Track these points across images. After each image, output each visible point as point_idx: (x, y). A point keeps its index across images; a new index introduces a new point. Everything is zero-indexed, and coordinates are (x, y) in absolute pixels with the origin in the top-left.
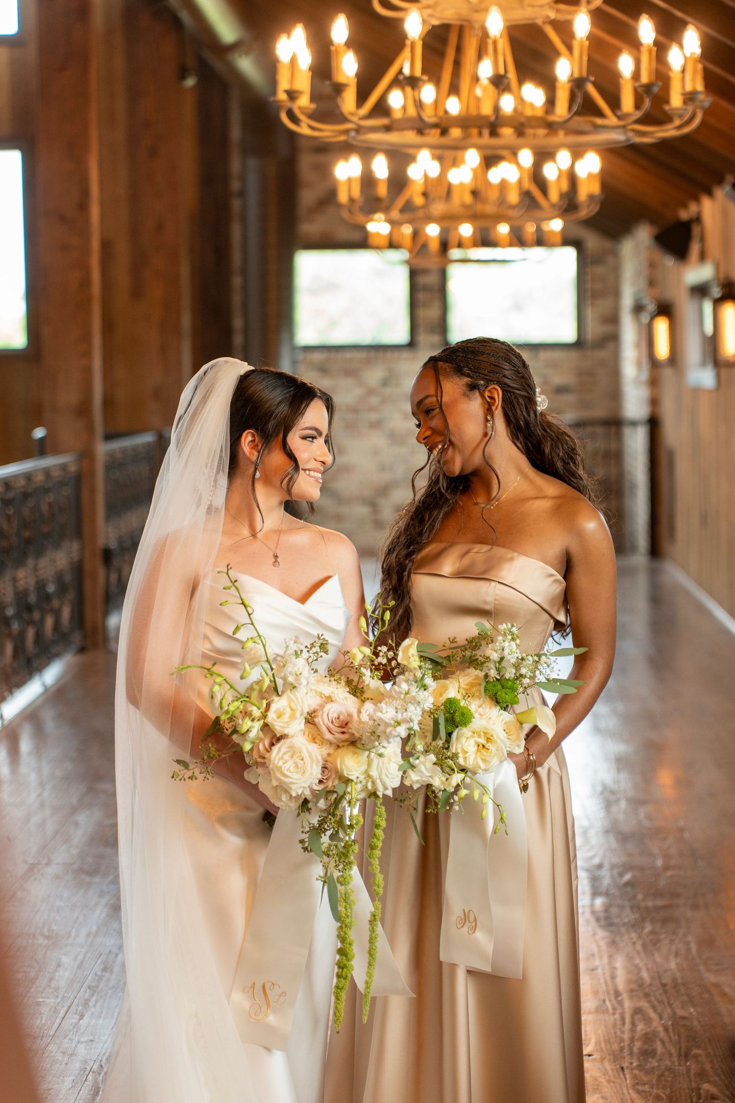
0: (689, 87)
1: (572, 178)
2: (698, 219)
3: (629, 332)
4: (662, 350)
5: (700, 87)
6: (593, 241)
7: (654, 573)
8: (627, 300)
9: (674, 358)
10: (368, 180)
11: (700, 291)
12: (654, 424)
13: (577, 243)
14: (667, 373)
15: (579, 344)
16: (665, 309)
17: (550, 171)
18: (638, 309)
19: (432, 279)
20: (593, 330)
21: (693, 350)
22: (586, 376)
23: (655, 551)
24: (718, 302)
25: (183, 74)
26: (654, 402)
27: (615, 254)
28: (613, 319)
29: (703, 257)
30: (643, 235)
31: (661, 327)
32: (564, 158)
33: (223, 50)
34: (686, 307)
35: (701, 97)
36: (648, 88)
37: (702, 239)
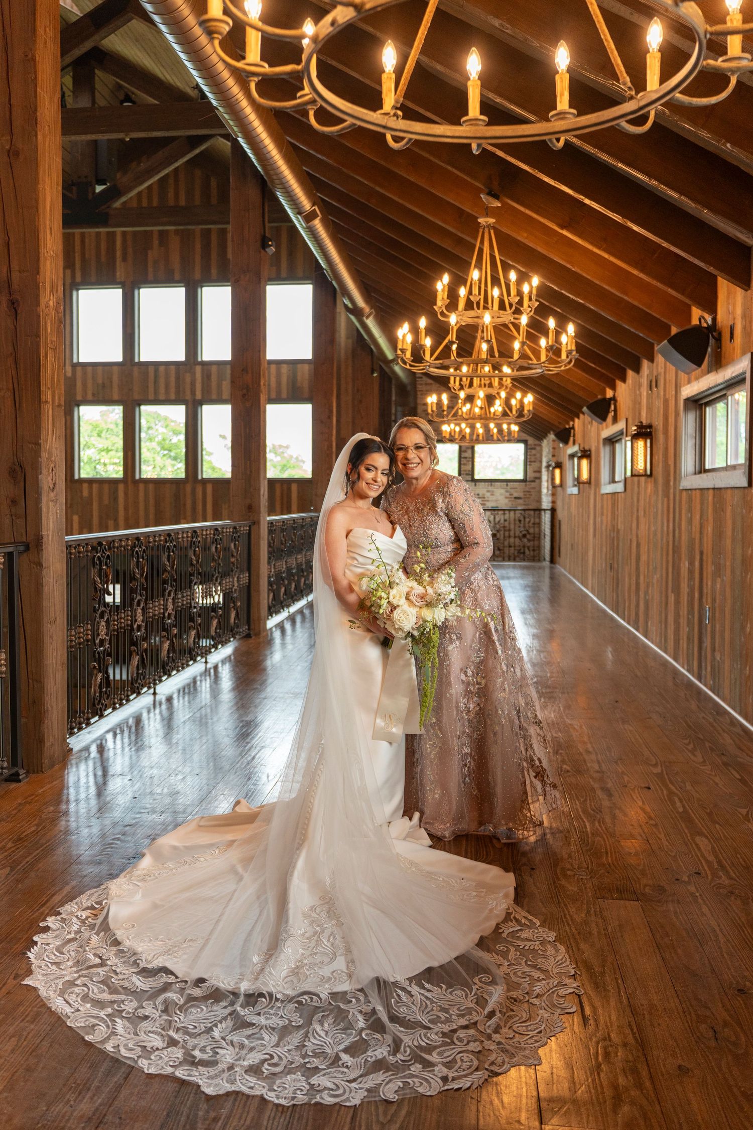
0: (569, 348)
1: (521, 402)
2: (573, 428)
3: (545, 476)
4: (558, 481)
5: (574, 348)
6: (531, 441)
7: (551, 568)
8: (544, 464)
9: (561, 485)
10: (439, 403)
11: (572, 456)
12: (553, 511)
13: (525, 442)
14: (559, 489)
15: (524, 481)
16: (559, 465)
17: (513, 402)
18: (548, 466)
19: (468, 454)
20: (531, 475)
21: (569, 481)
22: (527, 493)
23: (552, 561)
24: (580, 458)
25: (372, 373)
26: (553, 502)
27: (540, 445)
28: (540, 472)
29: (574, 443)
30: (552, 436)
31: (557, 472)
32: (519, 395)
33: (388, 362)
34: (567, 464)
35: (574, 353)
36: (552, 347)
37: (574, 436)
